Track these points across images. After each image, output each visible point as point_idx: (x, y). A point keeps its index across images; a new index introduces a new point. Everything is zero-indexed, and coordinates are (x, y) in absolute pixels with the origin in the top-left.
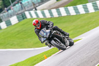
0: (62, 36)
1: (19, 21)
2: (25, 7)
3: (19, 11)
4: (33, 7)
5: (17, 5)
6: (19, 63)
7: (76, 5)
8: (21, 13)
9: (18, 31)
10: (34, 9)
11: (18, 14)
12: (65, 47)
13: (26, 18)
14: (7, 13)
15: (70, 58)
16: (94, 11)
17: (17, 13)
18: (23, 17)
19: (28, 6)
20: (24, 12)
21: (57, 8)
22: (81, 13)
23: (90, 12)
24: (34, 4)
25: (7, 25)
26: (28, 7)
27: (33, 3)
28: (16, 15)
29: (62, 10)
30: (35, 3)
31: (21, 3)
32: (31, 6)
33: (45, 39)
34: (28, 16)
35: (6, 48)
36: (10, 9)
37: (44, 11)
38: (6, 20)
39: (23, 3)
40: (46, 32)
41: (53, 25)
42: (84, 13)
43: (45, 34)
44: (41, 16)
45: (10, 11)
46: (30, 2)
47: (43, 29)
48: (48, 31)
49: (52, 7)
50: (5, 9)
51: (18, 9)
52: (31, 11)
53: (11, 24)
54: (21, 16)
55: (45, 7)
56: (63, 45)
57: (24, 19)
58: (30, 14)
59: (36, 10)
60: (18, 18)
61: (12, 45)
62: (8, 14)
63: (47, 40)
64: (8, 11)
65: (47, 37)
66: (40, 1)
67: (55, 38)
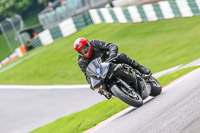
1: (78, 28)
3: (78, 8)
6: (77, 114)
8: (82, 13)
10: (108, 5)
11: (75, 15)
12: (141, 99)
14: (53, 13)
17: (72, 13)
18: (85, 20)
20: (87, 11)
25: (54, 38)
28: (72, 17)
33: (99, 81)
34: (96, 19)
35: (51, 84)
36: (59, 5)
38: (52, 26)
40: (100, 67)
41: (116, 51)
43: (98, 71)
44: (122, 19)
45: (59, 10)
47: (96, 61)
48: (105, 64)
50: (50, 4)
51: (76, 5)
53: (61, 35)
54: (82, 20)
57: (87, 24)
58: (100, 14)
59: (112, 6)
60: (75, 23)
61: (63, 77)
62: (55, 15)
63: (101, 83)
64: (55, 8)
65: (103, 77)
67: (120, 81)
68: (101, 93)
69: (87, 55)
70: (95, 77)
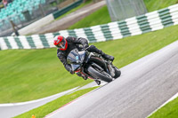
0: (103, 60)
4: (11, 29)
7: (88, 26)
10: (14, 34)
16: (121, 37)
19: (4, 27)
21: (55, 32)
23: (114, 38)
24: (14, 25)
26: (3, 30)
27: (12, 22)
30: (16, 22)
32: (9, 28)
37: (32, 36)
42: (104, 40)
43: (77, 58)
44: (26, 45)
46: (7, 21)
47: (74, 51)
49: (45, 30)
52: (8, 38)
55: (34, 30)
59: (17, 34)
65: (81, 62)
66: (24, 19)
67: (94, 64)
68: (80, 75)
70: (75, 63)
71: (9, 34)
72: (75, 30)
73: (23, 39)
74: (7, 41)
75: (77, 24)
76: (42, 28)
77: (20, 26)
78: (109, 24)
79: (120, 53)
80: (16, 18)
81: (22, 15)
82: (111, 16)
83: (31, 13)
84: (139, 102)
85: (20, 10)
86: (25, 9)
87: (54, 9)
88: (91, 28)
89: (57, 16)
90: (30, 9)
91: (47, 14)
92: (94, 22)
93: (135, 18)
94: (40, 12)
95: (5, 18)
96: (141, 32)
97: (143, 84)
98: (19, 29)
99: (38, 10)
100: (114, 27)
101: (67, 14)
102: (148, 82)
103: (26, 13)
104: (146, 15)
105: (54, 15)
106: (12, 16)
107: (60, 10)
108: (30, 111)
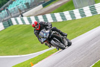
1: (5, 27)
2: (11, 14)
3: (5, 17)
4: (19, 13)
5: (3, 12)
7: (62, 12)
8: (7, 20)
9: (4, 38)
10: (20, 16)
11: (4, 21)
12: (64, 46)
13: (12, 24)
15: (57, 65)
16: (80, 17)
18: (9, 23)
19: (14, 12)
20: (10, 18)
22: (68, 20)
23: (77, 18)
24: (20, 11)
26: (14, 14)
27: (19, 9)
28: (2, 21)
29: (49, 16)
31: (7, 9)
32: (17, 12)
33: (45, 39)
37: (31, 17)
39: (9, 9)
41: (51, 26)
42: (71, 19)
43: (45, 35)
44: (27, 22)
46: (16, 9)
48: (48, 31)
49: (38, 14)
52: (17, 18)
54: (7, 23)
55: (31, 14)
56: (62, 44)
57: (10, 25)
59: (22, 16)
60: (3, 25)
65: (47, 37)
66: (26, 7)
67: (55, 38)
69: (38, 28)
71: (18, 16)
72: (55, 14)
73: (25, 19)
74: (16, 20)
75: (56, 10)
76: (36, 12)
77: (24, 11)
78: (74, 10)
79: (80, 27)
80: (22, 7)
81: (25, 5)
82: (75, 6)
83: (30, 4)
84: (91, 55)
85: (24, 3)
86: (27, 2)
87: (43, 1)
88: (64, 12)
89: (44, 6)
90: (30, 2)
91: (39, 5)
92: (65, 9)
93: (88, 7)
94: (35, 4)
95: (15, 7)
96: (91, 15)
97: (93, 45)
98: (23, 13)
99: (34, 2)
100: (76, 12)
101: (50, 5)
102: (95, 43)
103: (27, 4)
104: (95, 5)
105: (43, 5)
106: (19, 6)
107: (46, 2)
108: (29, 60)
